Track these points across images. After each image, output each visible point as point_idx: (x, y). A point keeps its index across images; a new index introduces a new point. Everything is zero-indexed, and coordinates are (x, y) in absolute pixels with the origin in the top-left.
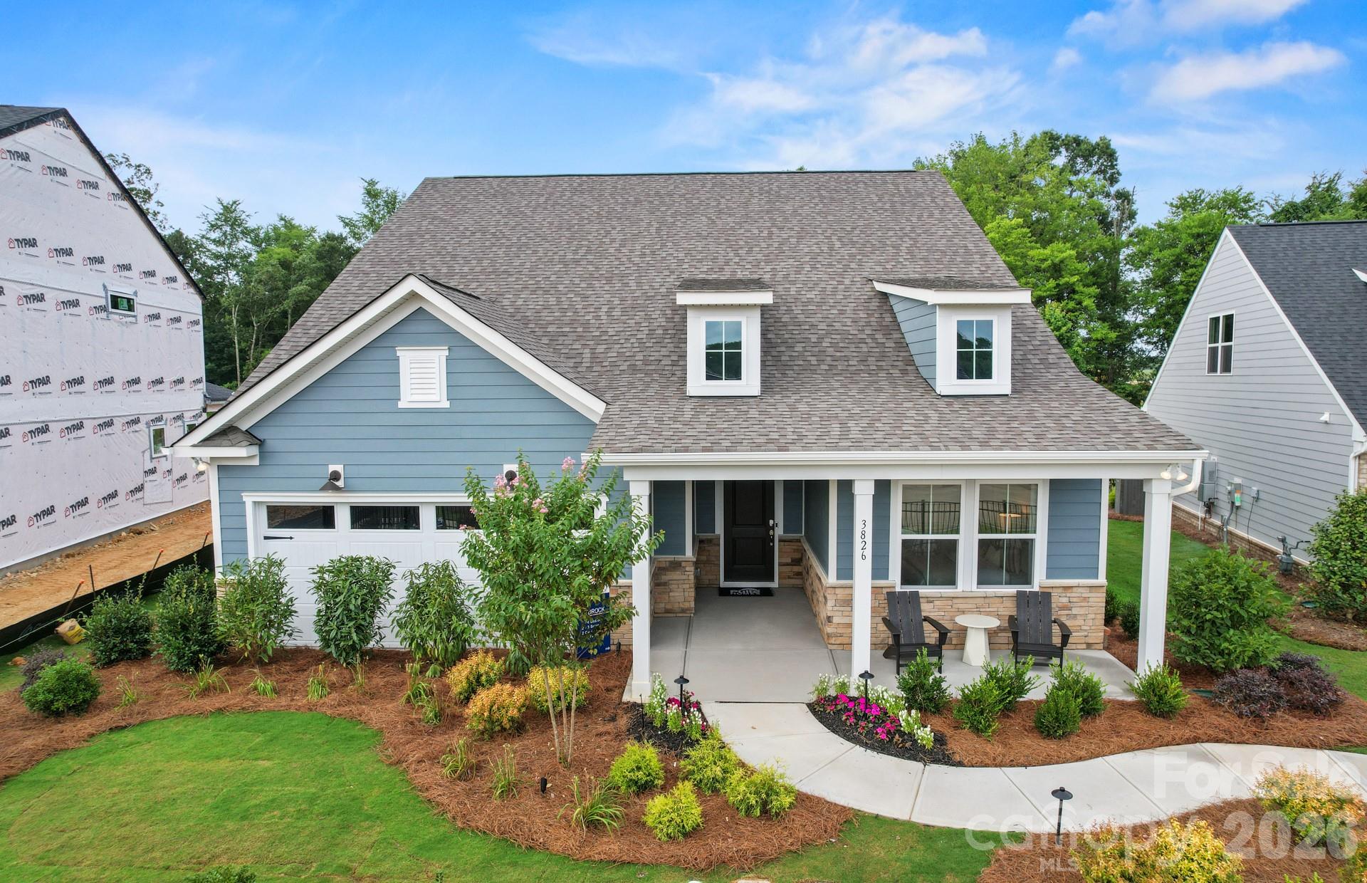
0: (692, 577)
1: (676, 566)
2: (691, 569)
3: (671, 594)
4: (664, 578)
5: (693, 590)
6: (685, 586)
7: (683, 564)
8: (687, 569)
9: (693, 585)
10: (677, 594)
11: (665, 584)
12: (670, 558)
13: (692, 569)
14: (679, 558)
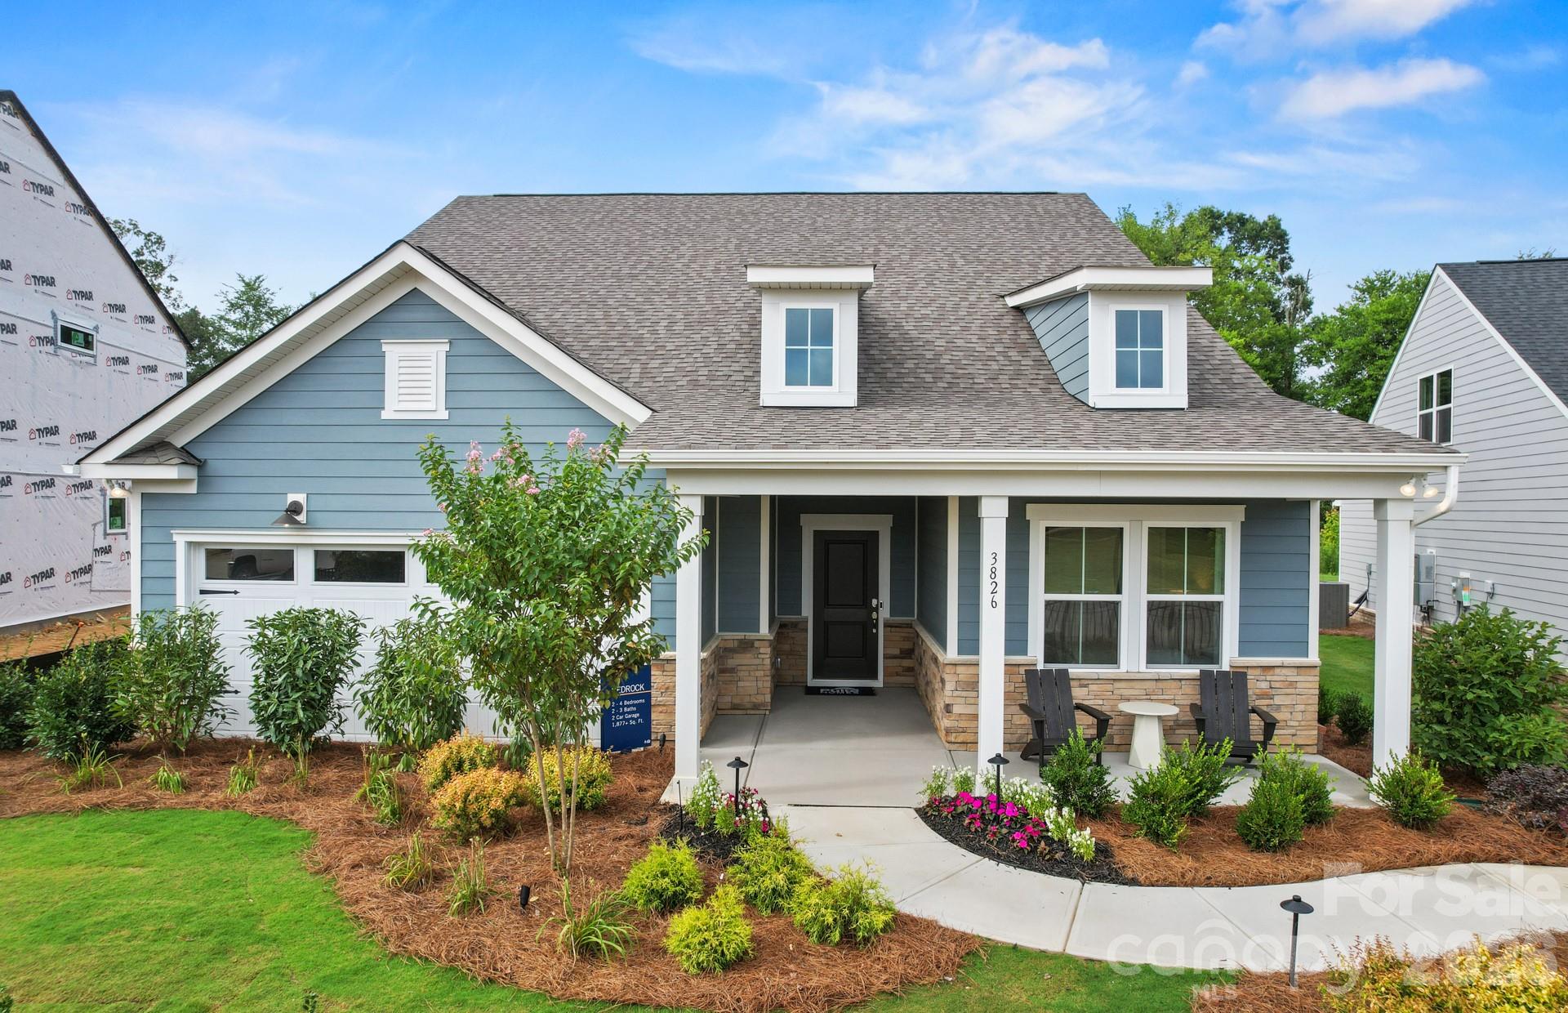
0: (768, 662)
1: (747, 646)
2: (766, 651)
3: (740, 684)
4: (731, 663)
5: (769, 678)
6: (759, 674)
7: (757, 644)
8: (762, 650)
9: (768, 673)
10: (747, 684)
11: (732, 670)
12: (740, 635)
13: (769, 650)
14: (751, 635)
